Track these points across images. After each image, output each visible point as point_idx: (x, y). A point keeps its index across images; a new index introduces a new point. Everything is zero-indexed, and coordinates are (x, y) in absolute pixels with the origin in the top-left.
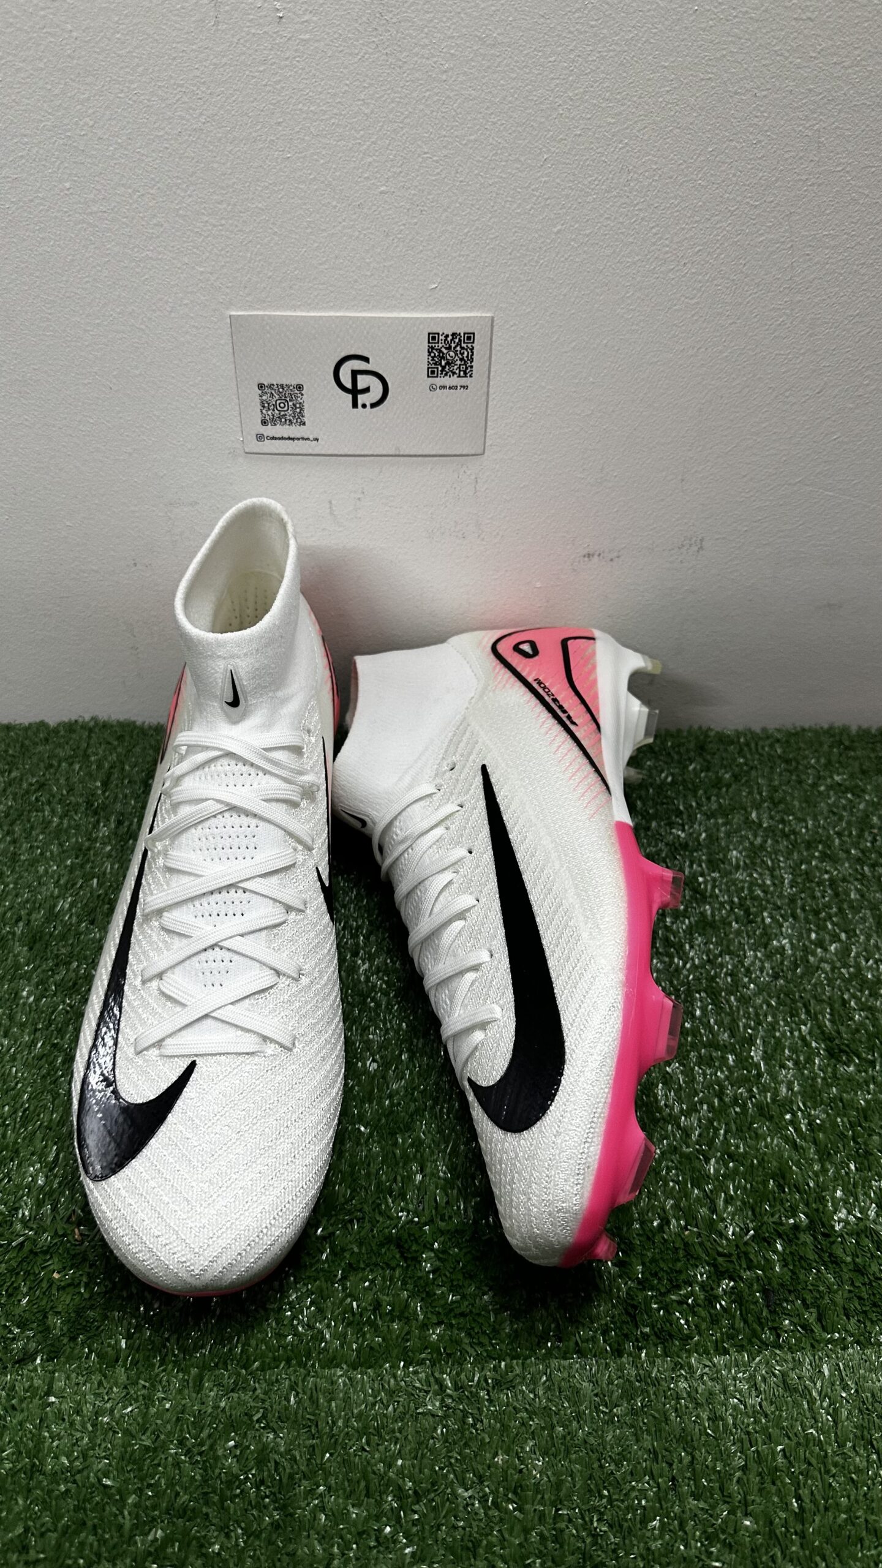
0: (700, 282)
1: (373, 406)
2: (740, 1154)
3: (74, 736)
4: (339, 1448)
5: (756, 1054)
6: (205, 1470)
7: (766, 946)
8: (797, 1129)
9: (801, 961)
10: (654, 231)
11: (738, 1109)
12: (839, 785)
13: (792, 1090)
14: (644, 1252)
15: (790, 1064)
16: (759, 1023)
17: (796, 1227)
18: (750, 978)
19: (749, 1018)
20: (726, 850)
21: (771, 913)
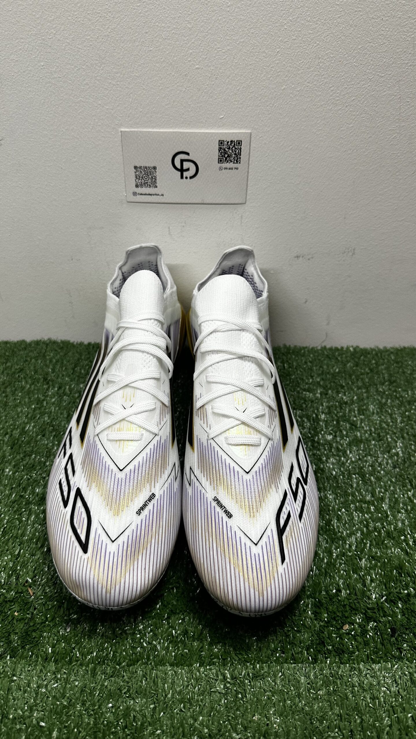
0: (354, 115)
1: (191, 178)
2: (378, 556)
3: (39, 347)
4: (169, 709)
5: (385, 507)
7: (389, 452)
8: (408, 544)
9: (407, 459)
10: (332, 89)
11: (376, 534)
13: (404, 524)
14: (328, 607)
15: (403, 511)
16: (386, 490)
17: (409, 594)
18: (381, 468)
19: (381, 488)
20: (367, 405)
21: (391, 436)
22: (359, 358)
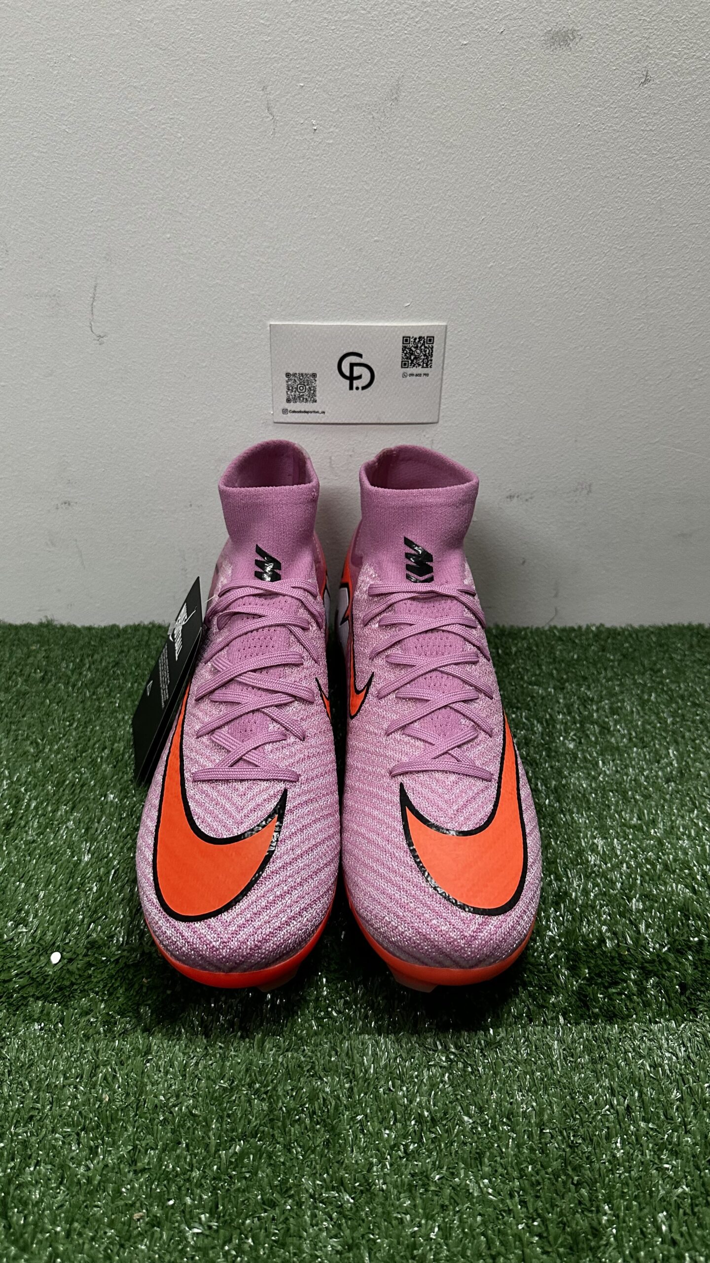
0: (586, 300)
1: (364, 388)
2: (653, 895)
3: (138, 633)
4: (371, 1088)
6: (270, 1103)
7: (658, 762)
8: (694, 879)
10: (554, 266)
11: (649, 866)
12: (701, 660)
13: (687, 854)
14: (589, 960)
17: (701, 942)
18: (648, 783)
20: (623, 701)
21: (659, 740)
22: (606, 641)
